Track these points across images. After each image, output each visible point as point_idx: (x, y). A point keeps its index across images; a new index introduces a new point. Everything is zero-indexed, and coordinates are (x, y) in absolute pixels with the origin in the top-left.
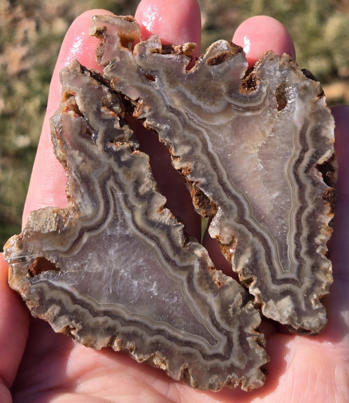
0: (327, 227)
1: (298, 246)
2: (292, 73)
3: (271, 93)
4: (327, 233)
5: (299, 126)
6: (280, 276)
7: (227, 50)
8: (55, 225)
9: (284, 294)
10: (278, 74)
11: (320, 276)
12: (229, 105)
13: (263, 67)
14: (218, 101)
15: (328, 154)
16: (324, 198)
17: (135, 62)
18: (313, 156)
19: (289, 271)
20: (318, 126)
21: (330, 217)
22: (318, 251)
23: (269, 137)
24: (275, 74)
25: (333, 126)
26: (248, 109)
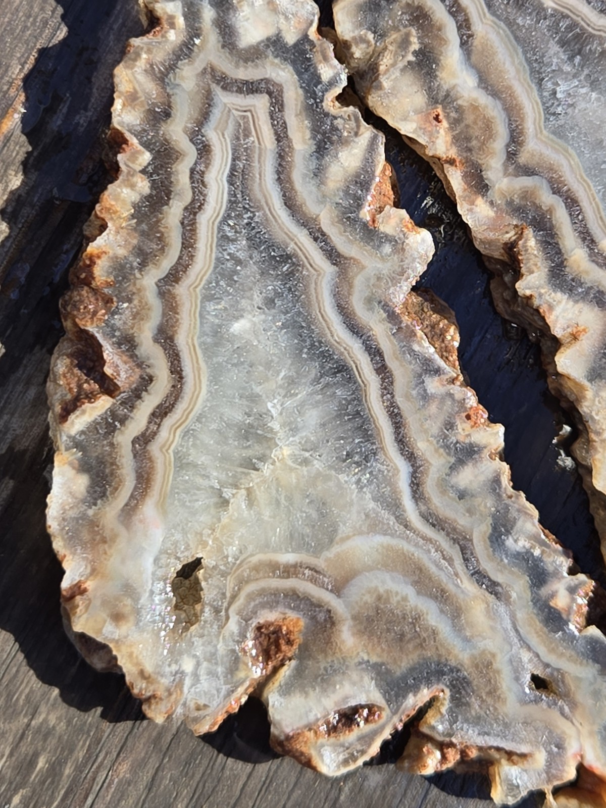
0: (112, 219)
1: (197, 178)
2: (149, 668)
3: (217, 611)
4: (113, 203)
5: (149, 509)
6: (261, 103)
7: (323, 746)
9: (253, 55)
10: (188, 665)
11: (150, 87)
12: (337, 590)
13: (229, 686)
14: (366, 603)
15: (78, 423)
16: (108, 301)
17: (579, 732)
18: (123, 420)
19: (234, 111)
20: (95, 504)
21: (99, 247)
22: (146, 157)
23: (236, 486)
24: (198, 664)
25: (54, 500)
26: (289, 571)
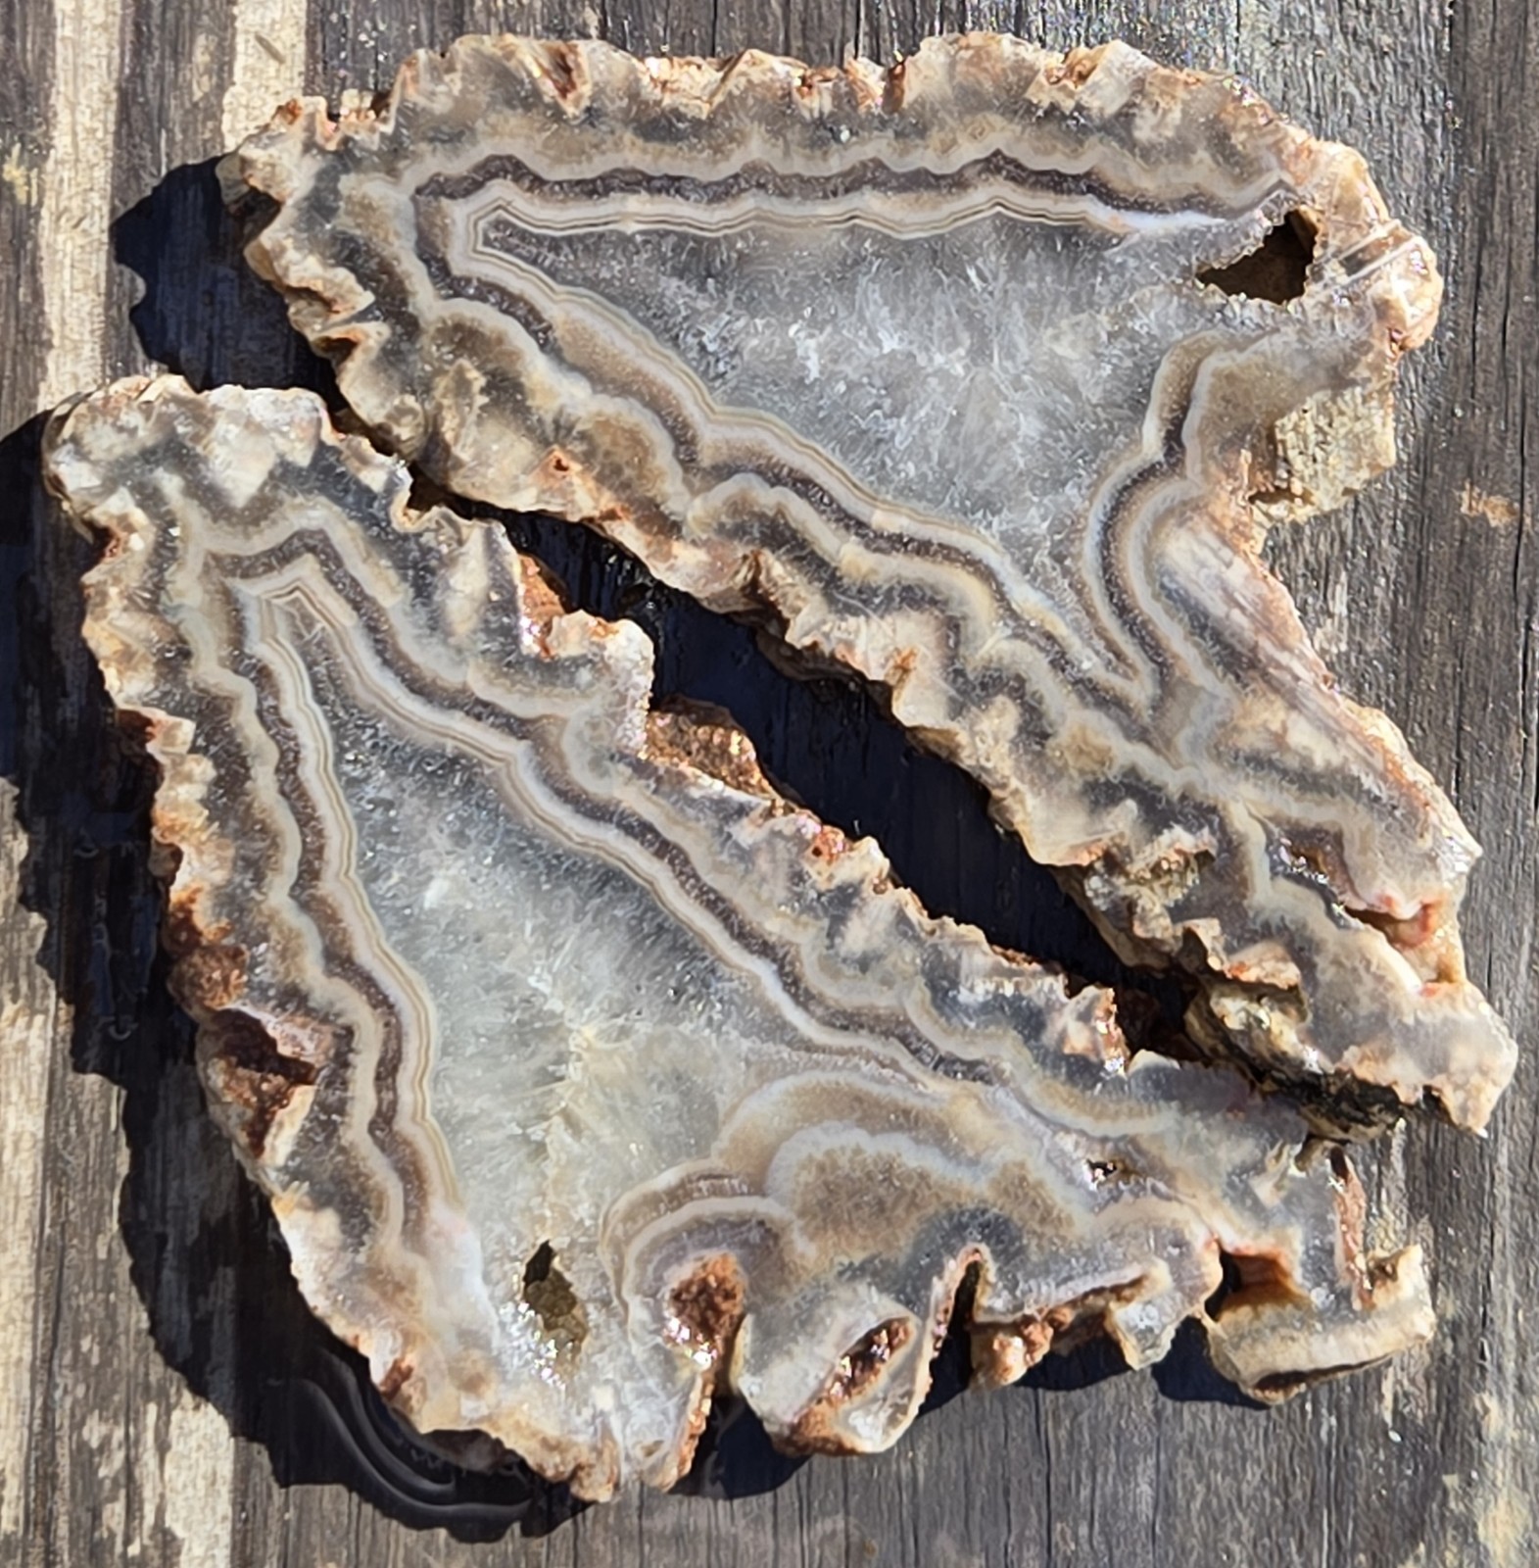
0: (183, 839)
1: (271, 719)
2: (552, 1431)
3: (606, 1303)
4: (173, 815)
5: (438, 1211)
6: (306, 569)
7: (848, 1414)
8: (1283, 442)
9: (262, 508)
10: (604, 1399)
11: (141, 628)
12: (758, 1188)
13: (675, 1399)
14: (807, 1184)
15: (281, 1143)
16: (235, 954)
17: (1197, 1212)
18: (341, 1108)
19: (276, 601)
20: (362, 1244)
21: (185, 887)
22: (187, 728)
23: (546, 1118)
24: (618, 1392)
25: (303, 1267)
26: (677, 1196)
